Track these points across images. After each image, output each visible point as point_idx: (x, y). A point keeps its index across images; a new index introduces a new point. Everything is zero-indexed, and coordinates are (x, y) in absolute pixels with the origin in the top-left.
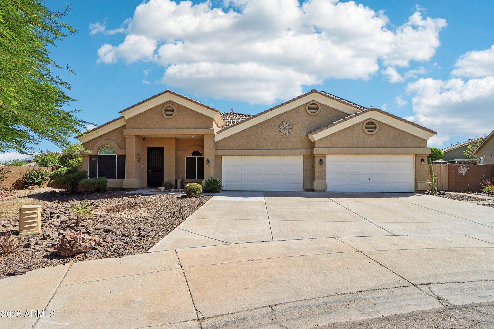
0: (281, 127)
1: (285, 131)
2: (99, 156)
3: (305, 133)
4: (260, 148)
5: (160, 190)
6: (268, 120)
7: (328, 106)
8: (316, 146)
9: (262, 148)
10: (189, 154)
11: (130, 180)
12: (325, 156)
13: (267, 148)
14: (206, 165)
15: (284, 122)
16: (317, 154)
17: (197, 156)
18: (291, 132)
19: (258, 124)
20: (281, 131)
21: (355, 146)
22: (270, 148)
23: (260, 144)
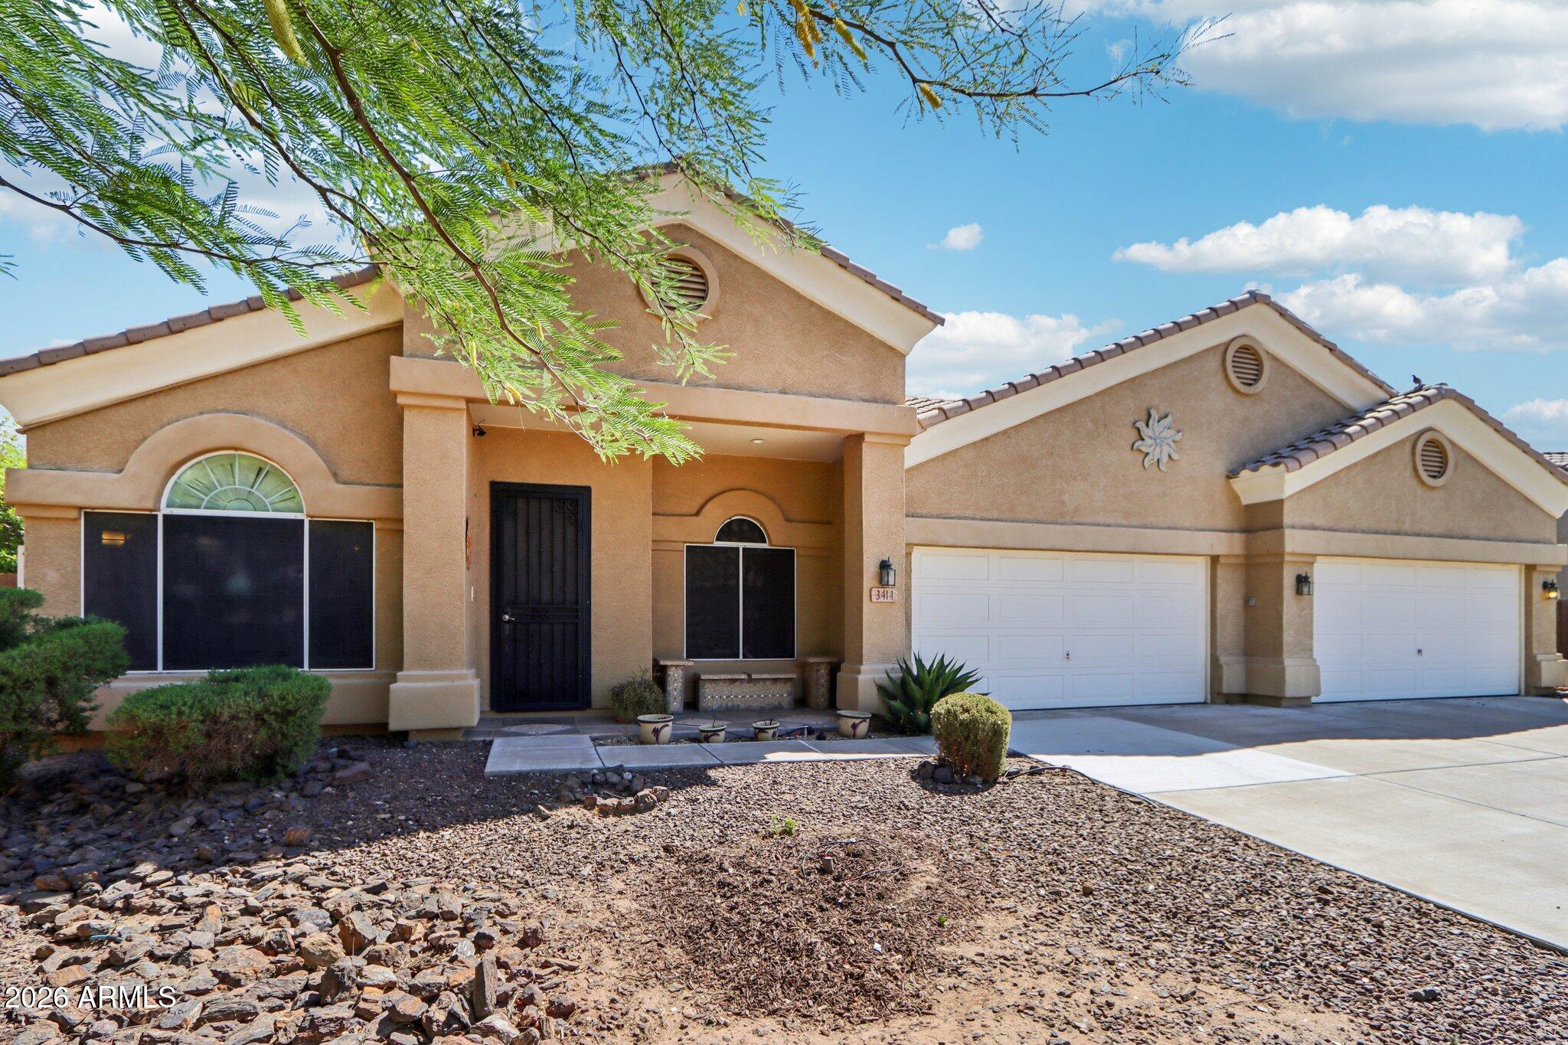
0: (1145, 431)
1: (1158, 449)
2: (165, 517)
3: (1220, 467)
4: (1068, 519)
5: (656, 732)
6: (1098, 394)
7: (1288, 367)
8: (1287, 519)
9: (1075, 520)
10: (705, 531)
11: (434, 678)
12: (1312, 563)
13: (1091, 520)
14: (875, 591)
15: (1153, 413)
16: (1293, 554)
17: (741, 545)
18: (1175, 457)
19: (1059, 410)
20: (1144, 449)
21: (1394, 527)
22: (1101, 519)
23: (1066, 498)
